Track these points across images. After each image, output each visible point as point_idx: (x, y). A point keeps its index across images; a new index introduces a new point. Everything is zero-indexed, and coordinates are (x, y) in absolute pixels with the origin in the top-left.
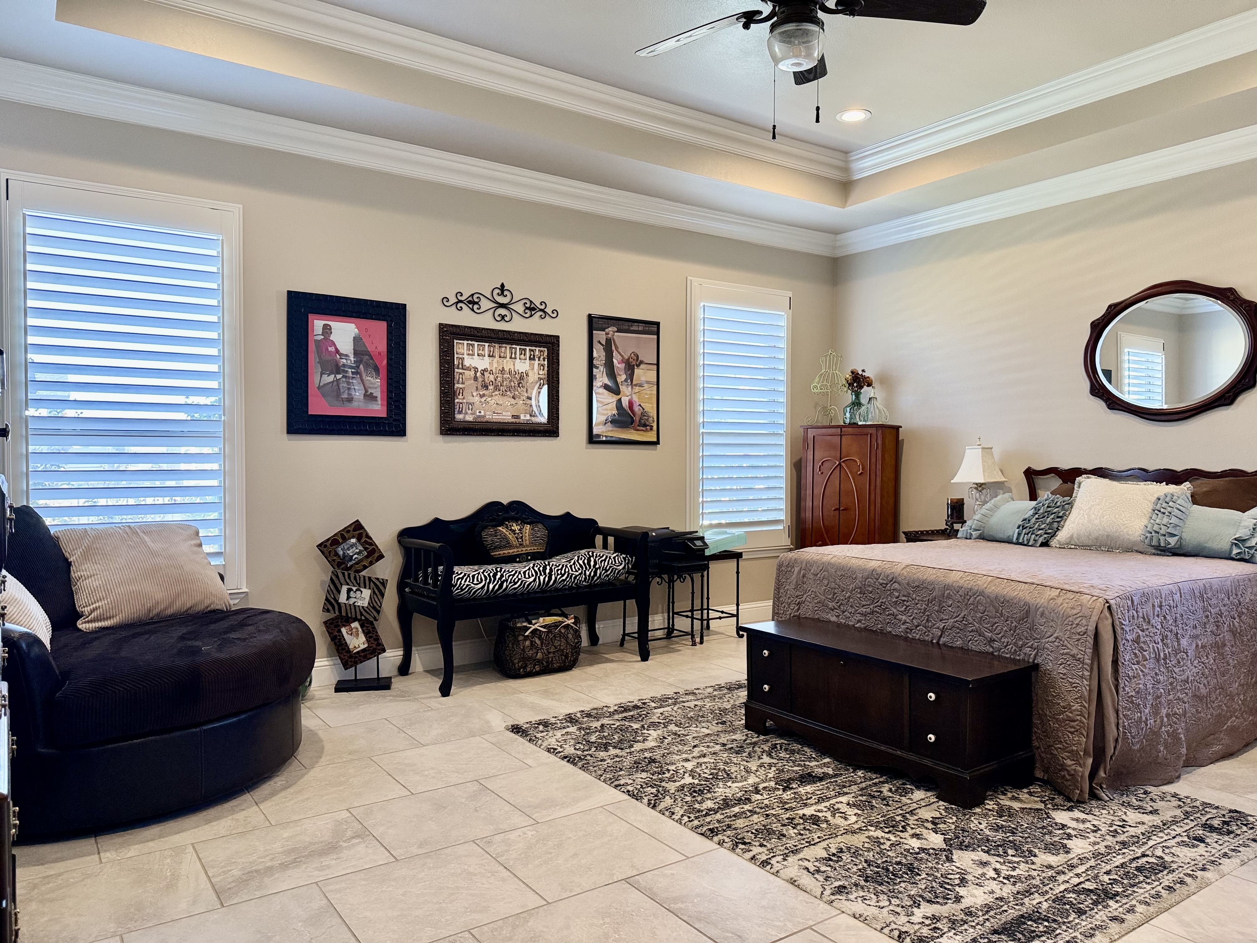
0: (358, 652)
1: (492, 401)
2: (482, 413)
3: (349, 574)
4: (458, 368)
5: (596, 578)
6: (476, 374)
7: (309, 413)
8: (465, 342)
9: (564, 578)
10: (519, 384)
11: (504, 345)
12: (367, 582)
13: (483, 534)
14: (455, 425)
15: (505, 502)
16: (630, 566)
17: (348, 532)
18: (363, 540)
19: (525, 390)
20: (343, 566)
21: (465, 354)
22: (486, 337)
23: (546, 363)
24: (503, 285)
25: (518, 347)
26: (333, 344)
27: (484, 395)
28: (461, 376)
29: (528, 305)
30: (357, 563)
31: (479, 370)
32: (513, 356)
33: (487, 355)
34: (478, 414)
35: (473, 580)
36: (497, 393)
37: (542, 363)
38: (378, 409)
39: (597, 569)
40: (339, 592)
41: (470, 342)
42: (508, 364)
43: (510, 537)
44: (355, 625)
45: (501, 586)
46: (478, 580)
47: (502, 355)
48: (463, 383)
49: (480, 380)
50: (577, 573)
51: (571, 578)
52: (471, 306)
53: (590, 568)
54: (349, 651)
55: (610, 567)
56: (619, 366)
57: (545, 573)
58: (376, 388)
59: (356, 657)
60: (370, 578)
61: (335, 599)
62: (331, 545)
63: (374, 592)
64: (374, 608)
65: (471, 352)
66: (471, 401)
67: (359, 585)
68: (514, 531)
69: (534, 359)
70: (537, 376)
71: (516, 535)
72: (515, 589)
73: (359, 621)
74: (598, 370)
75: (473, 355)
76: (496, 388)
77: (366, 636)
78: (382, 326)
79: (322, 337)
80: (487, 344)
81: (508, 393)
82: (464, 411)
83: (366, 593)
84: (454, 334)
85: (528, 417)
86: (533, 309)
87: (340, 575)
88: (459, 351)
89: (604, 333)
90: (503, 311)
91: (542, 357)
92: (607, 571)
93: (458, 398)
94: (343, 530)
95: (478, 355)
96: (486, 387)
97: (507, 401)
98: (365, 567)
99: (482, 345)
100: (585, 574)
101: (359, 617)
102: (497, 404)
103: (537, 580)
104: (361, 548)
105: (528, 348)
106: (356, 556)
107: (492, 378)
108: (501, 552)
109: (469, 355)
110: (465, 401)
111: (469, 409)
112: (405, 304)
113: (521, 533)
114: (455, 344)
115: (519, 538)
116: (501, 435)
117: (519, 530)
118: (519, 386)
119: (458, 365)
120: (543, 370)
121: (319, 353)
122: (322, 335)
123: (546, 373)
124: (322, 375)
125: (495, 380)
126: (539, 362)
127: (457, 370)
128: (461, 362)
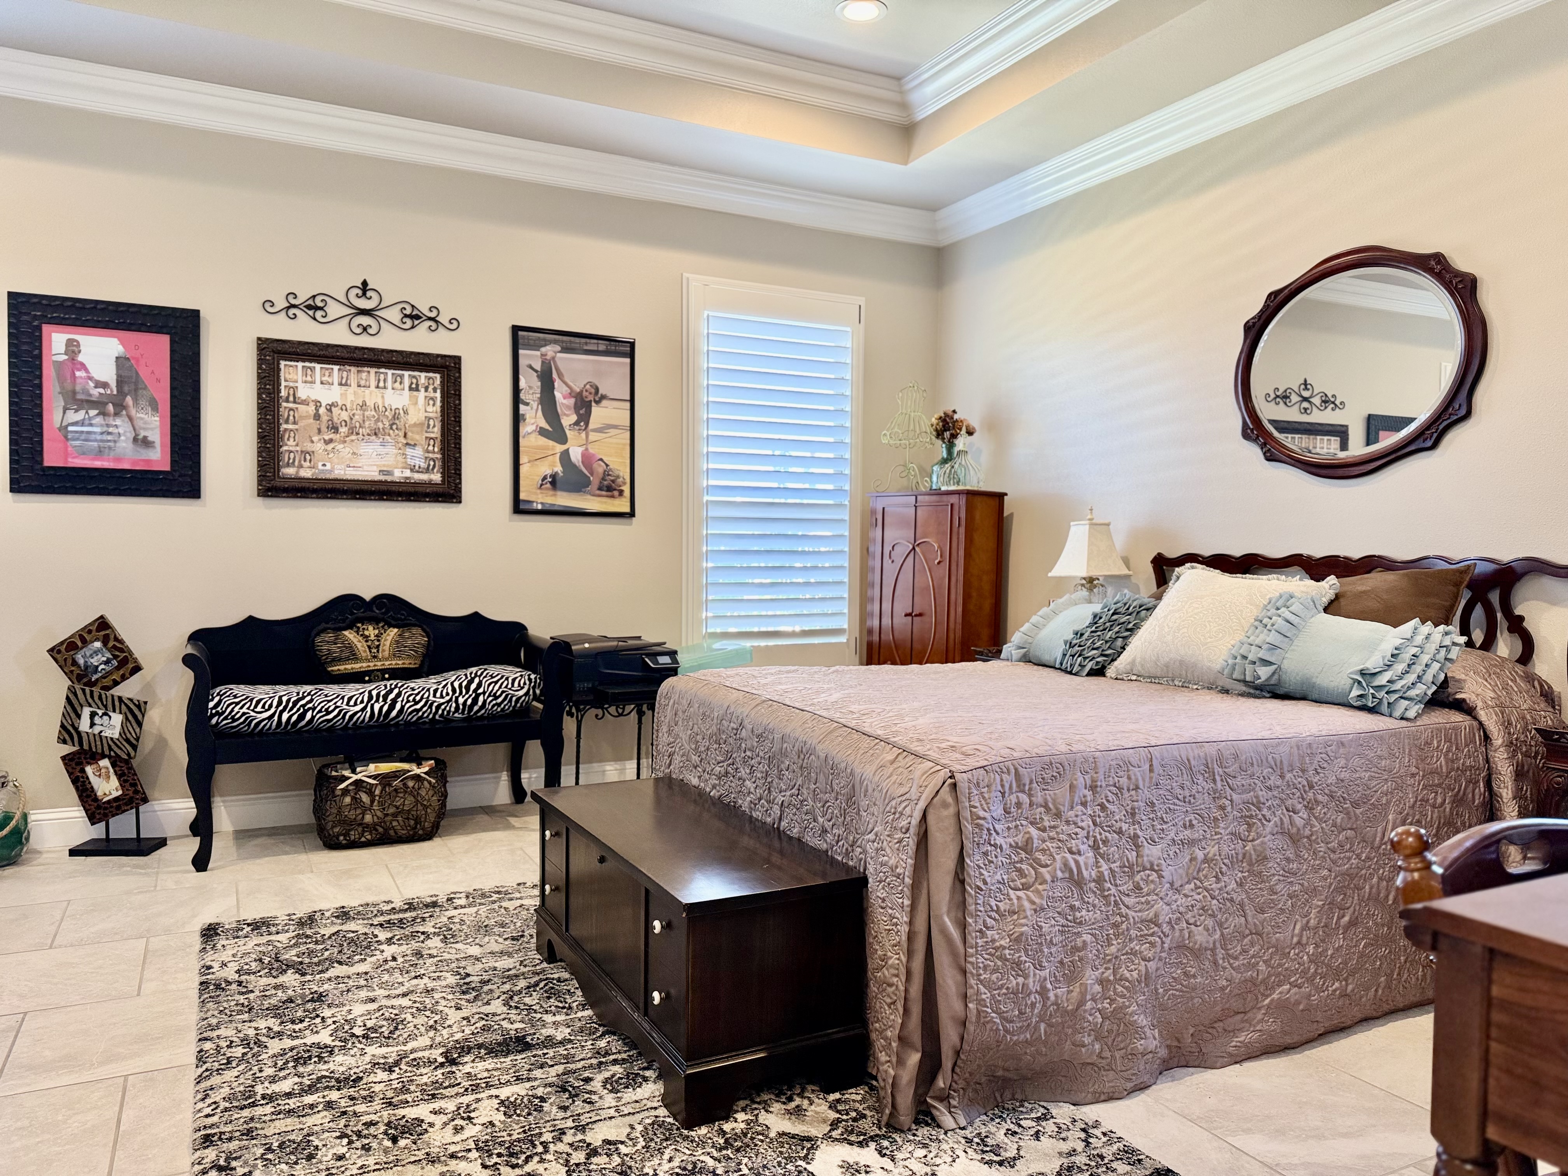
0: (109, 802)
1: (345, 450)
2: (328, 467)
3: (92, 692)
4: (287, 401)
5: (476, 708)
6: (317, 410)
7: (46, 463)
8: (300, 364)
9: (418, 707)
10: (391, 426)
11: (366, 369)
12: (117, 703)
13: (318, 640)
14: (278, 483)
15: (368, 596)
16: (538, 692)
17: (90, 632)
18: (111, 644)
19: (402, 434)
20: (85, 680)
21: (300, 381)
22: (333, 357)
23: (438, 395)
24: (365, 283)
26: (83, 367)
27: (331, 441)
28: (291, 413)
29: (408, 312)
30: (103, 677)
31: (324, 405)
32: (381, 384)
33: (336, 382)
34: (320, 467)
35: (256, 707)
36: (353, 437)
37: (432, 395)
38: (157, 457)
39: (478, 696)
40: (79, 716)
41: (307, 364)
42: (372, 396)
43: (359, 645)
44: (105, 763)
45: (302, 717)
46: (263, 707)
47: (363, 383)
48: (295, 423)
49: (325, 418)
50: (442, 701)
51: (431, 707)
52: (311, 313)
53: (467, 692)
54: (96, 799)
55: (503, 692)
56: (565, 401)
57: (385, 700)
58: (152, 429)
59: (106, 808)
60: (120, 698)
61: (73, 725)
62: (67, 650)
63: (127, 719)
64: (128, 741)
65: (309, 378)
66: (309, 449)
67: (106, 707)
68: (367, 637)
69: (417, 389)
71: (369, 643)
72: (329, 721)
73: (110, 757)
74: (528, 408)
75: (313, 382)
76: (352, 431)
77: (119, 779)
78: (163, 342)
79: (65, 357)
81: (374, 438)
82: (296, 463)
83: (117, 719)
84: (279, 352)
85: (408, 473)
86: (417, 317)
87: (80, 693)
88: (288, 376)
89: (538, 353)
90: (365, 320)
91: (431, 387)
92: (496, 698)
93: (286, 445)
94: (83, 629)
95: (322, 383)
97: (371, 450)
98: (116, 683)
99: (327, 369)
100: (457, 701)
101: (107, 752)
102: (353, 453)
103: (369, 709)
104: (109, 655)
105: (406, 374)
106: (102, 666)
107: (345, 416)
108: (342, 667)
109: (306, 382)
110: (298, 448)
111: (305, 460)
112: (198, 311)
113: (379, 641)
114: (282, 366)
115: (374, 648)
116: (360, 499)
117: (377, 636)
118: (391, 428)
119: (288, 398)
120: (434, 405)
121: (61, 378)
122: (66, 354)
123: (439, 410)
124: (65, 410)
125: (351, 419)
126: (427, 394)
127: (284, 404)
128: (291, 392)
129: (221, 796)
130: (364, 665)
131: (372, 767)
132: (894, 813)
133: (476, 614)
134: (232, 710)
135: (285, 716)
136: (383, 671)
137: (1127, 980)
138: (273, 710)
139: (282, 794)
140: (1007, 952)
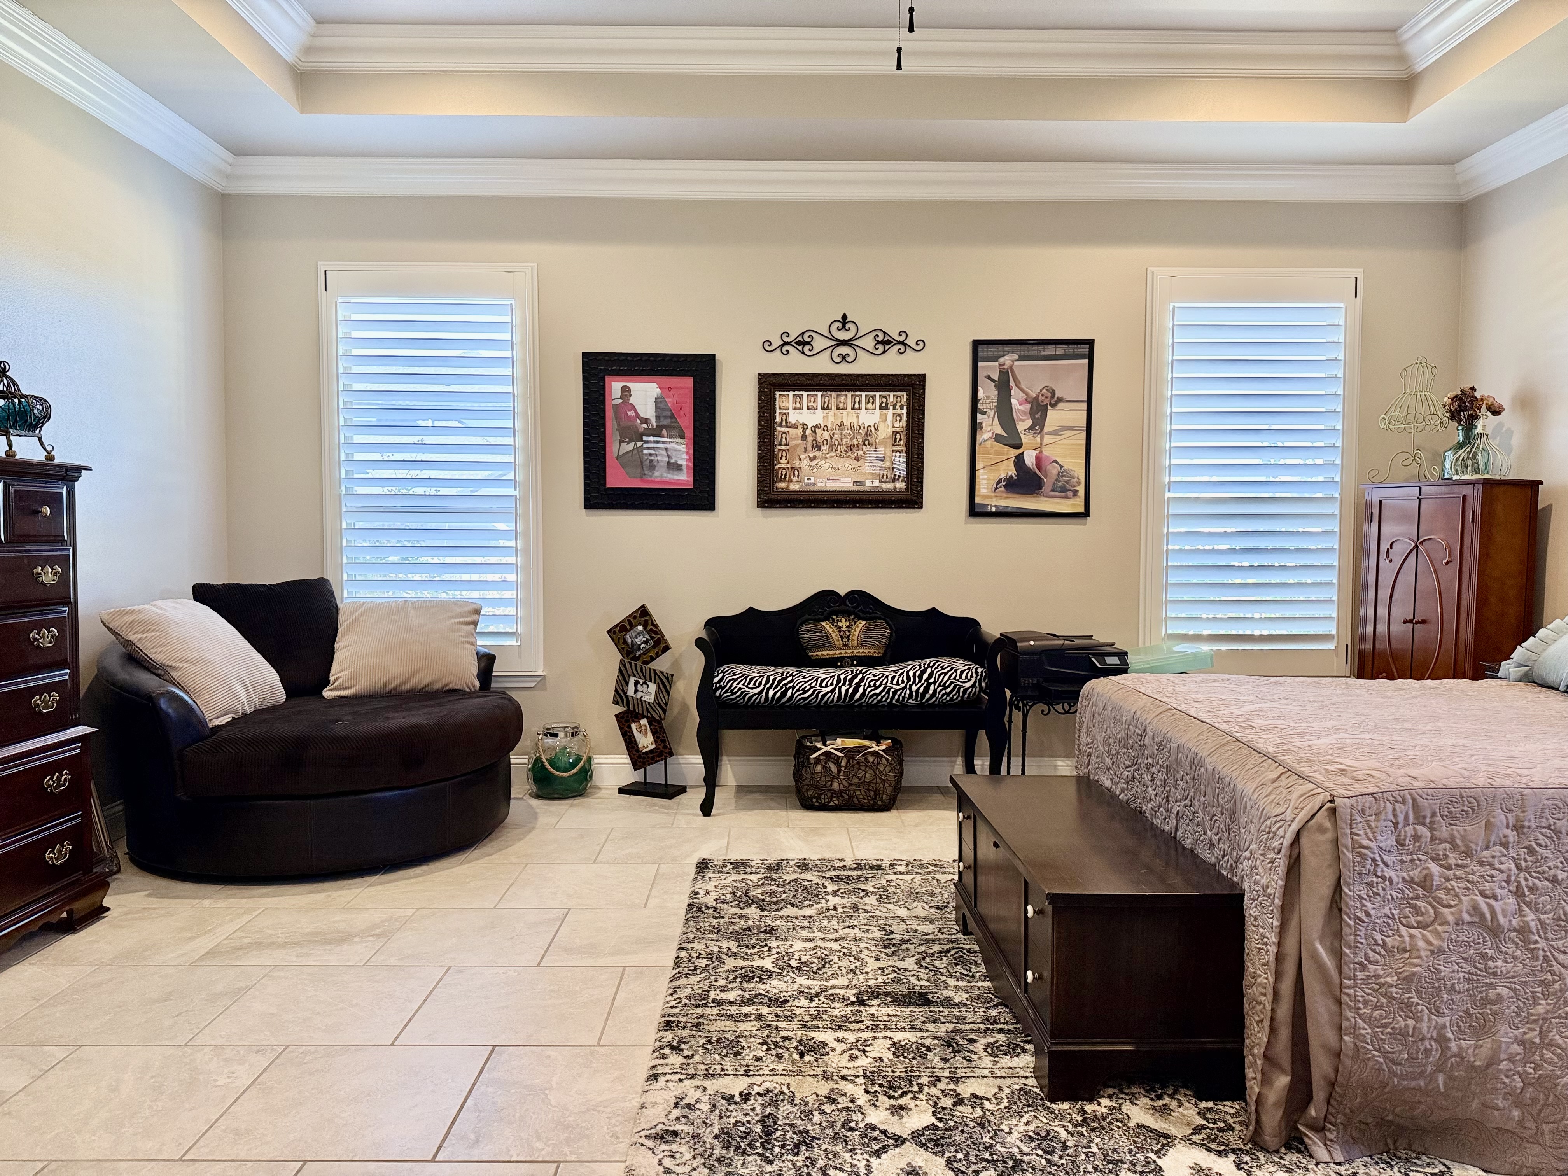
0: (646, 752)
1: (826, 465)
2: (813, 480)
3: (636, 665)
4: (781, 426)
5: (927, 696)
6: (804, 432)
7: (608, 486)
8: (791, 394)
9: (878, 691)
10: (864, 442)
11: (844, 393)
12: (653, 675)
13: (801, 629)
14: (773, 496)
15: (842, 592)
16: (984, 685)
17: (635, 618)
18: (649, 628)
20: (632, 656)
21: (791, 408)
22: (817, 385)
23: (905, 411)
24: (844, 317)
25: (864, 394)
26: (633, 407)
27: (815, 458)
28: (784, 436)
29: (880, 339)
30: (644, 654)
31: (809, 427)
32: (857, 406)
33: (819, 407)
34: (806, 481)
35: (749, 683)
36: (833, 454)
37: (899, 411)
38: (684, 478)
39: (929, 685)
40: (627, 684)
41: (797, 393)
42: (849, 417)
43: (833, 635)
44: (644, 722)
45: (784, 694)
46: (755, 684)
47: (841, 405)
48: (786, 444)
49: (810, 439)
50: (898, 687)
51: (888, 692)
52: (800, 348)
53: (920, 681)
54: (638, 750)
55: (952, 683)
56: (1021, 407)
57: (850, 684)
58: (681, 455)
59: (644, 758)
60: (655, 671)
61: (623, 691)
62: (620, 631)
63: (659, 688)
64: (659, 705)
65: (798, 405)
66: (797, 466)
67: (645, 677)
68: (840, 628)
69: (887, 408)
70: (890, 431)
71: (842, 633)
72: (805, 699)
73: (648, 718)
74: (986, 416)
75: (801, 408)
76: (832, 448)
77: (653, 736)
78: (688, 382)
79: (621, 401)
80: (820, 394)
81: (849, 453)
82: (787, 478)
83: (652, 687)
84: (774, 384)
85: (877, 483)
86: (888, 342)
87: (628, 666)
88: (782, 405)
89: (996, 363)
90: (844, 350)
91: (899, 405)
92: (946, 688)
93: (780, 463)
94: (630, 616)
95: (808, 408)
96: (818, 448)
97: (846, 464)
98: (652, 659)
99: (813, 396)
100: (910, 689)
101: (645, 714)
102: (833, 468)
103: (837, 691)
104: (647, 636)
105: (878, 394)
106: (643, 645)
107: (826, 435)
108: (819, 653)
109: (796, 408)
110: (789, 466)
111: (794, 476)
112: (714, 355)
113: (849, 631)
114: (777, 396)
115: (845, 637)
116: (838, 507)
117: (848, 627)
118: (864, 444)
119: (781, 423)
120: (900, 421)
121: (618, 419)
122: (621, 398)
123: (905, 425)
124: (621, 442)
125: (831, 438)
126: (895, 411)
127: (779, 429)
128: (784, 418)
129: (728, 755)
130: (837, 652)
131: (839, 741)
132: (1269, 833)
133: (934, 610)
134: (731, 686)
135: (771, 693)
136: (852, 658)
137: (1558, 1046)
138: (762, 687)
139: (767, 758)
140: (1394, 990)
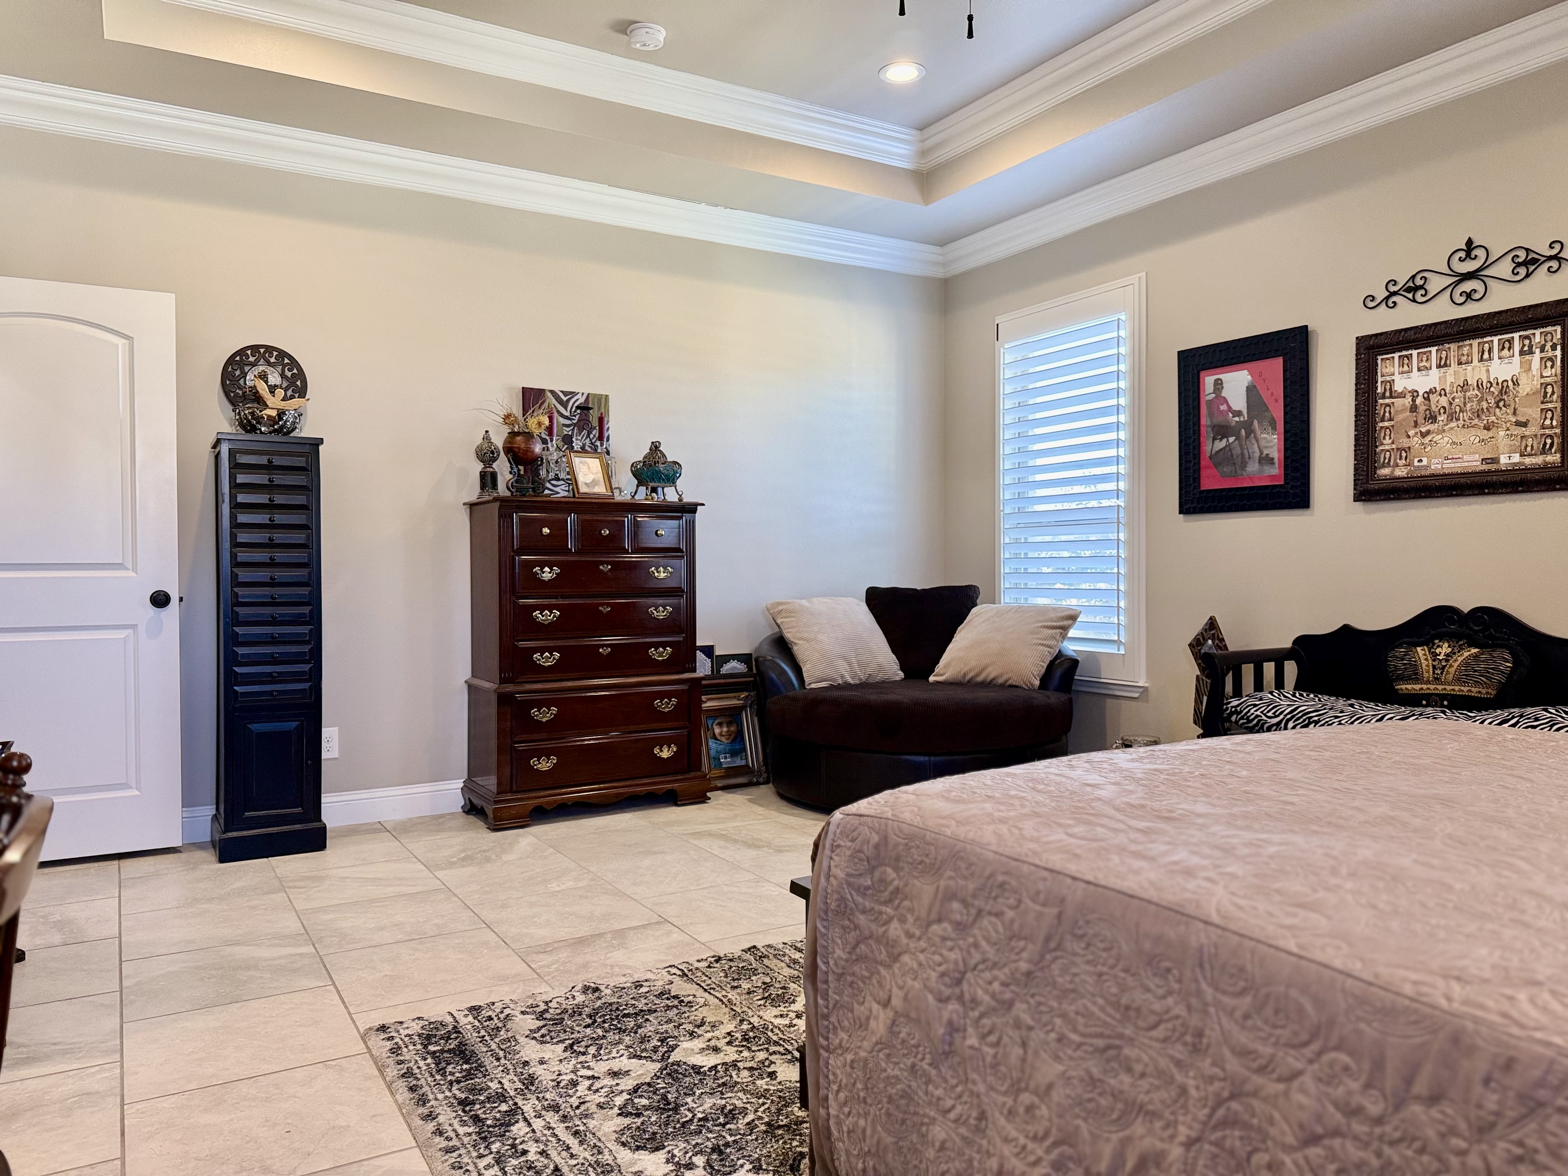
1: (1443, 441)
2: (1425, 462)
4: (1384, 397)
6: (1414, 401)
7: (1202, 488)
8: (1396, 355)
10: (1497, 403)
11: (1468, 342)
13: (1390, 654)
14: (1372, 486)
17: (1207, 630)
18: (1219, 640)
19: (1510, 411)
21: (1396, 373)
22: (1431, 338)
23: (1558, 352)
24: (1470, 242)
25: (1496, 339)
26: (1225, 401)
27: (1428, 432)
28: (1388, 409)
29: (1520, 259)
31: (1421, 394)
32: (1486, 356)
34: (1416, 464)
36: (1453, 424)
37: (1550, 354)
40: (1202, 703)
41: (1404, 353)
42: (1475, 372)
43: (1425, 664)
47: (1464, 359)
48: (1391, 419)
49: (1422, 408)
52: (1410, 296)
58: (1272, 447)
62: (1197, 645)
68: (1437, 655)
70: (1537, 383)
71: (1437, 663)
76: (1452, 417)
78: (1277, 364)
79: (1214, 395)
80: (1434, 349)
81: (1476, 421)
82: (1392, 463)
84: (1372, 347)
85: (1516, 458)
86: (1534, 261)
87: (1203, 683)
88: (1385, 371)
90: (1468, 286)
93: (1382, 444)
94: (1203, 628)
95: (1419, 370)
96: (1433, 419)
97: (1472, 437)
99: (1425, 353)
102: (1454, 443)
105: (1516, 336)
107: (1444, 401)
108: (1402, 687)
109: (1403, 373)
110: (1394, 446)
111: (1401, 459)
112: (1306, 327)
113: (1447, 661)
114: (1379, 362)
115: (1439, 668)
116: (1457, 495)
117: (1447, 655)
118: (1498, 407)
119: (1384, 393)
120: (1552, 367)
121: (1211, 415)
122: (1214, 393)
123: (1559, 371)
124: (1214, 439)
125: (1451, 404)
126: (1543, 355)
127: (1381, 401)
128: (1388, 387)
130: (1425, 686)
136: (1443, 697)
